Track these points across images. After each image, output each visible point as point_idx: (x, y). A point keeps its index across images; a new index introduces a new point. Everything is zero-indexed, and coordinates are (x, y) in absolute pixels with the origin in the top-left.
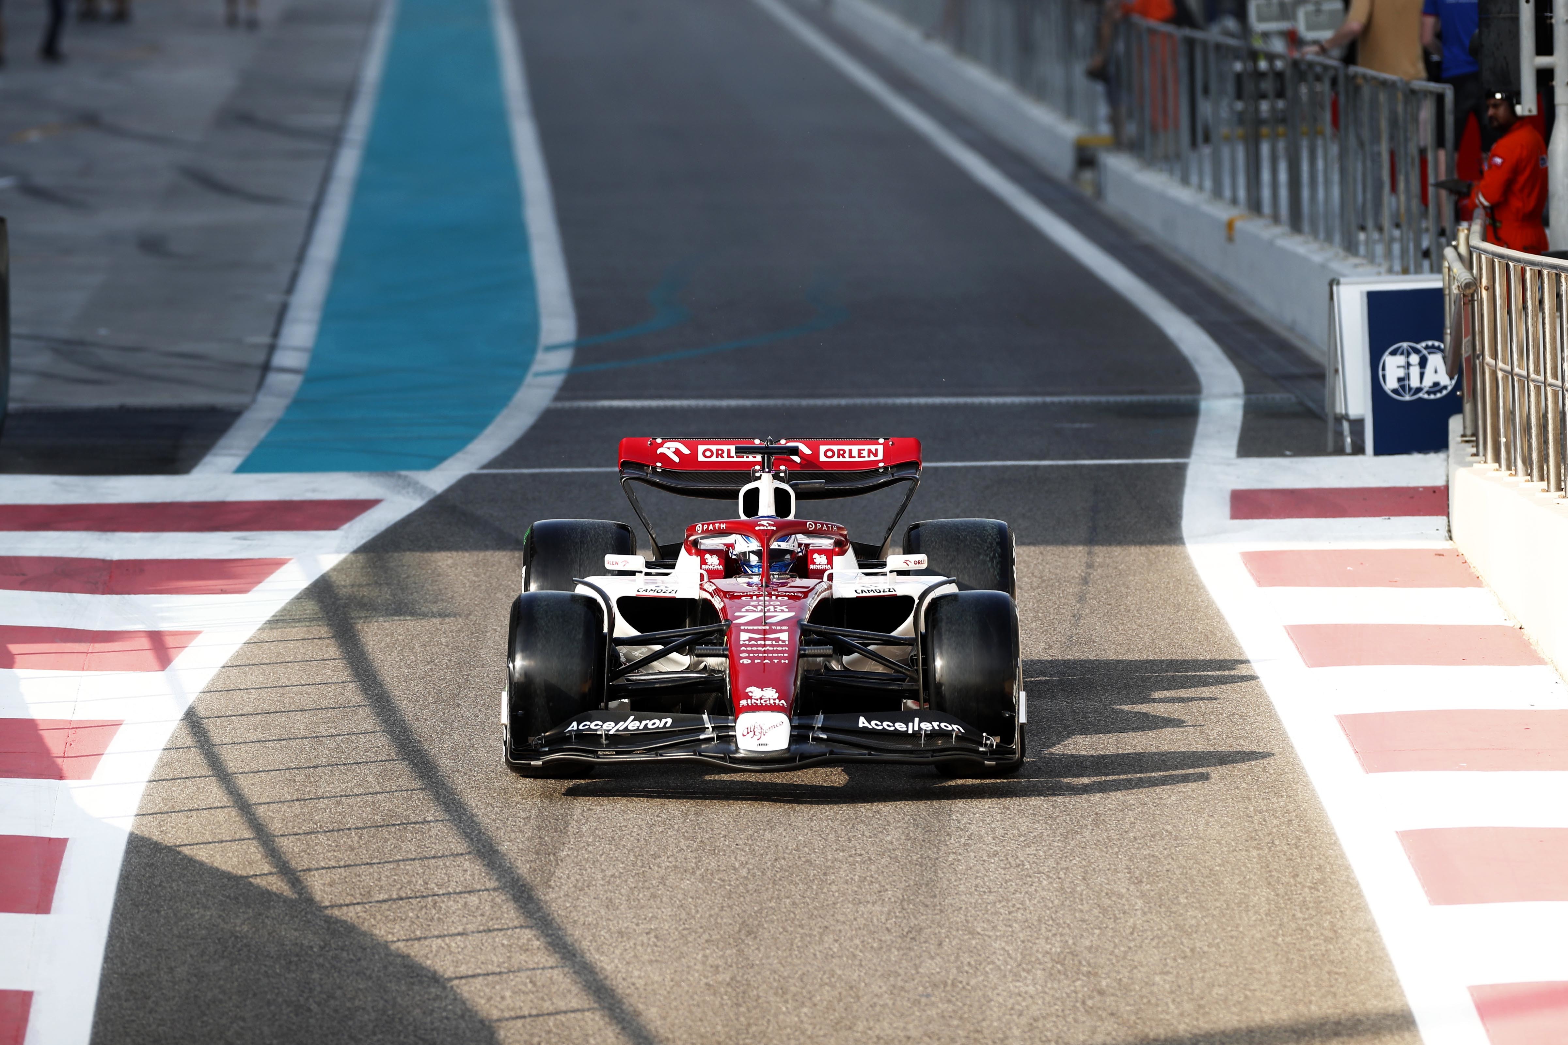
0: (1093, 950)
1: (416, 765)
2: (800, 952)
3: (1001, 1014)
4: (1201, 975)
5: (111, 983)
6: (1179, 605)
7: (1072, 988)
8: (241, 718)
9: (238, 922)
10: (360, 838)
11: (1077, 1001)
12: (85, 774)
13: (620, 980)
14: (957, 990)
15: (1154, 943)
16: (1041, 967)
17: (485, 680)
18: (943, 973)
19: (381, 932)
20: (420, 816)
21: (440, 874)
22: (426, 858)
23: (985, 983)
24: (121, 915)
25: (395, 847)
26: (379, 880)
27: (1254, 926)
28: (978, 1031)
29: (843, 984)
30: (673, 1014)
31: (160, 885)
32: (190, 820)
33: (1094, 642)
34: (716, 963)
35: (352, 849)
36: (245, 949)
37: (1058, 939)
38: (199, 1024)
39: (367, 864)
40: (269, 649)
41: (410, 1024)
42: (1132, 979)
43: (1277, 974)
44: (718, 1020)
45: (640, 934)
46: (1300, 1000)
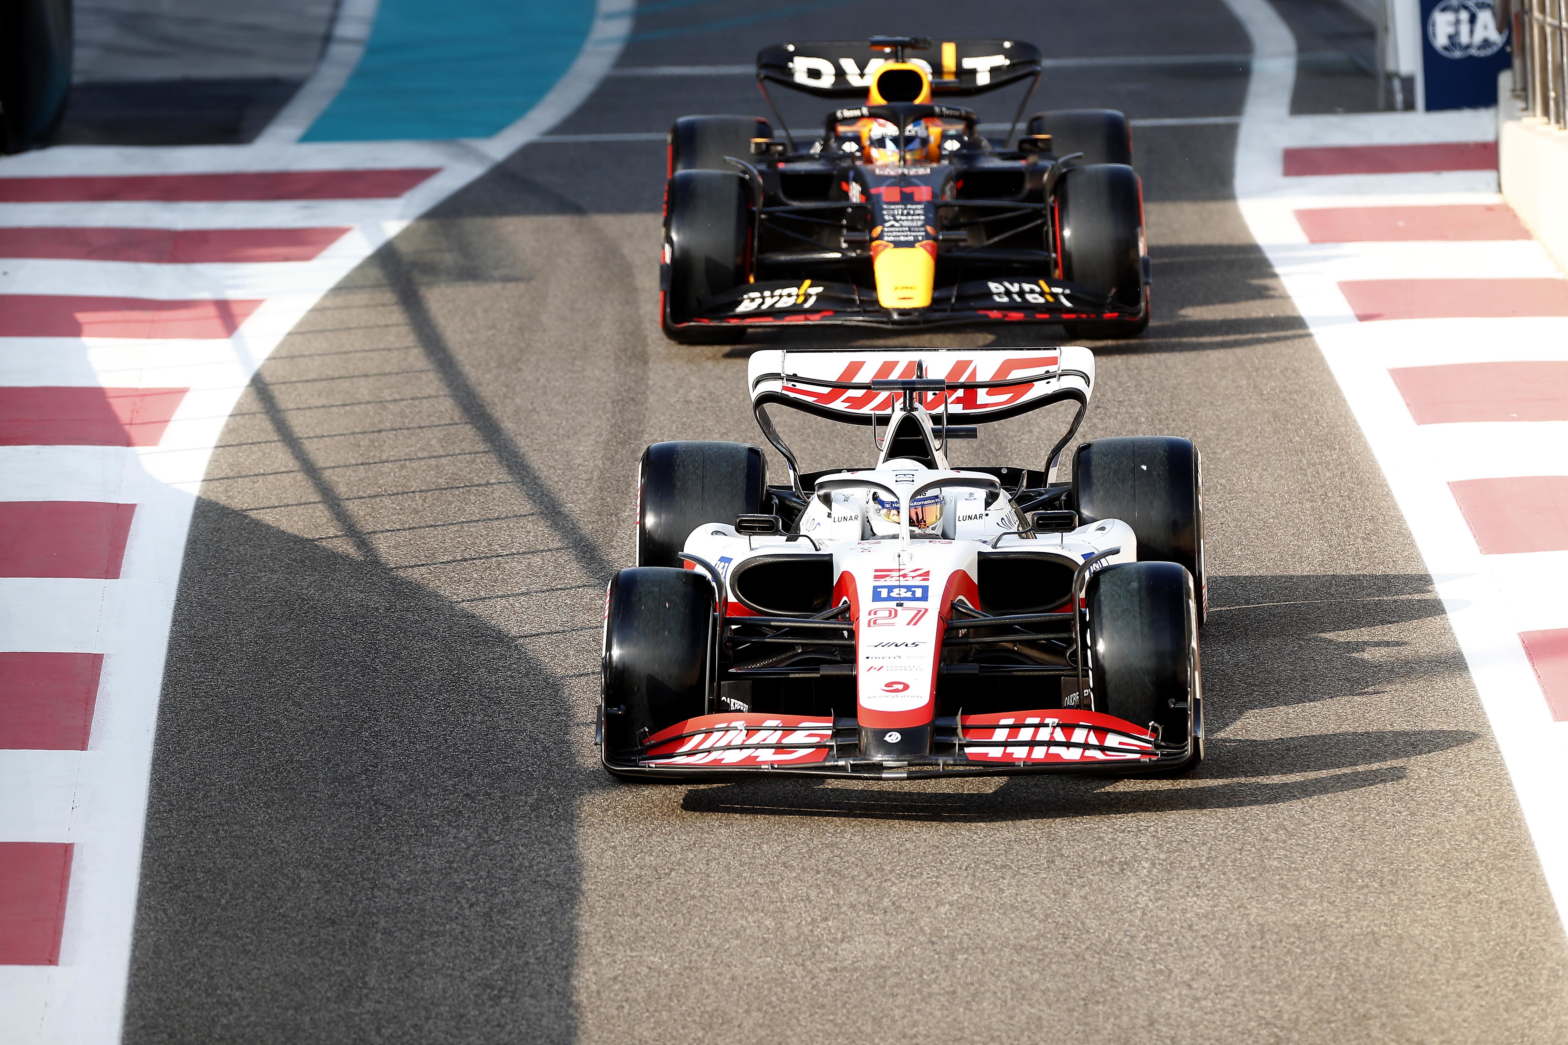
1: (481, 428)
5: (179, 645)
8: (306, 384)
9: (305, 584)
10: (424, 500)
12: (153, 440)
19: (446, 592)
20: (483, 478)
21: (504, 536)
22: (490, 519)
24: (189, 579)
25: (459, 510)
26: (444, 542)
31: (227, 550)
32: (256, 485)
35: (416, 512)
36: (312, 611)
39: (432, 526)
40: (334, 315)
41: (475, 683)
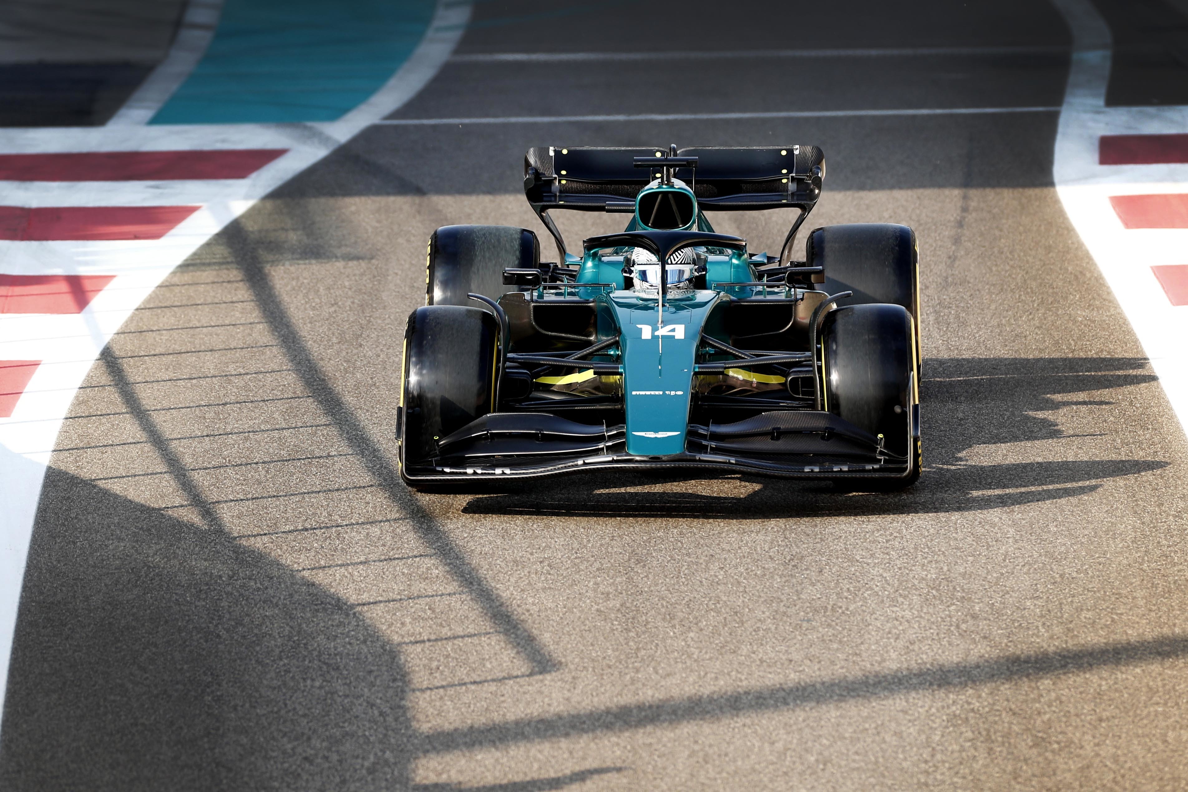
0: (967, 576)
1: (320, 402)
2: (687, 580)
3: (878, 638)
4: (1070, 600)
5: (29, 611)
6: (1050, 246)
7: (947, 613)
8: (153, 358)
9: (151, 552)
11: (951, 625)
12: (5, 412)
13: (515, 606)
14: (837, 614)
15: (1025, 570)
16: (917, 593)
17: (386, 322)
18: (824, 599)
19: (287, 560)
21: (344, 506)
22: (330, 490)
23: (864, 608)
24: (39, 546)
25: (300, 481)
27: (1121, 553)
28: (856, 654)
29: (728, 610)
30: (566, 639)
31: (76, 518)
33: (969, 282)
34: (607, 590)
36: (157, 579)
37: (934, 566)
38: (113, 649)
39: (274, 496)
40: (180, 292)
41: (315, 649)
42: (1004, 603)
43: (1142, 598)
44: (608, 644)
45: (534, 563)
46: (1165, 623)
